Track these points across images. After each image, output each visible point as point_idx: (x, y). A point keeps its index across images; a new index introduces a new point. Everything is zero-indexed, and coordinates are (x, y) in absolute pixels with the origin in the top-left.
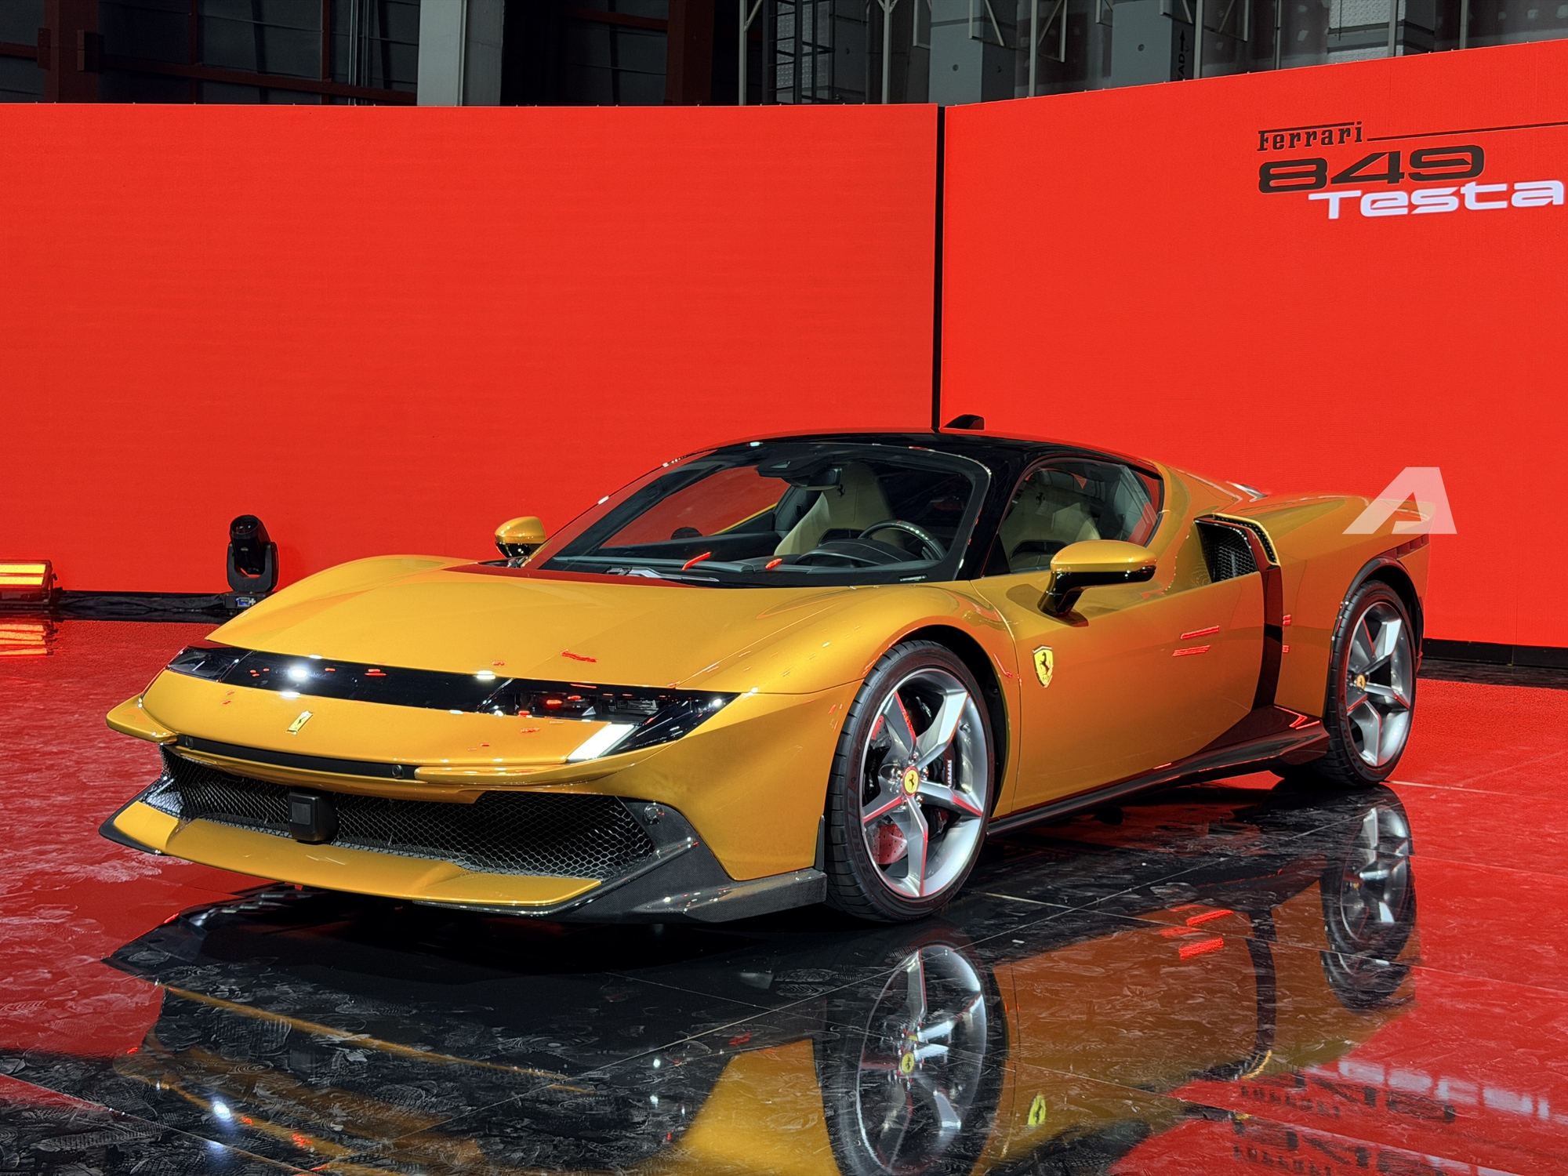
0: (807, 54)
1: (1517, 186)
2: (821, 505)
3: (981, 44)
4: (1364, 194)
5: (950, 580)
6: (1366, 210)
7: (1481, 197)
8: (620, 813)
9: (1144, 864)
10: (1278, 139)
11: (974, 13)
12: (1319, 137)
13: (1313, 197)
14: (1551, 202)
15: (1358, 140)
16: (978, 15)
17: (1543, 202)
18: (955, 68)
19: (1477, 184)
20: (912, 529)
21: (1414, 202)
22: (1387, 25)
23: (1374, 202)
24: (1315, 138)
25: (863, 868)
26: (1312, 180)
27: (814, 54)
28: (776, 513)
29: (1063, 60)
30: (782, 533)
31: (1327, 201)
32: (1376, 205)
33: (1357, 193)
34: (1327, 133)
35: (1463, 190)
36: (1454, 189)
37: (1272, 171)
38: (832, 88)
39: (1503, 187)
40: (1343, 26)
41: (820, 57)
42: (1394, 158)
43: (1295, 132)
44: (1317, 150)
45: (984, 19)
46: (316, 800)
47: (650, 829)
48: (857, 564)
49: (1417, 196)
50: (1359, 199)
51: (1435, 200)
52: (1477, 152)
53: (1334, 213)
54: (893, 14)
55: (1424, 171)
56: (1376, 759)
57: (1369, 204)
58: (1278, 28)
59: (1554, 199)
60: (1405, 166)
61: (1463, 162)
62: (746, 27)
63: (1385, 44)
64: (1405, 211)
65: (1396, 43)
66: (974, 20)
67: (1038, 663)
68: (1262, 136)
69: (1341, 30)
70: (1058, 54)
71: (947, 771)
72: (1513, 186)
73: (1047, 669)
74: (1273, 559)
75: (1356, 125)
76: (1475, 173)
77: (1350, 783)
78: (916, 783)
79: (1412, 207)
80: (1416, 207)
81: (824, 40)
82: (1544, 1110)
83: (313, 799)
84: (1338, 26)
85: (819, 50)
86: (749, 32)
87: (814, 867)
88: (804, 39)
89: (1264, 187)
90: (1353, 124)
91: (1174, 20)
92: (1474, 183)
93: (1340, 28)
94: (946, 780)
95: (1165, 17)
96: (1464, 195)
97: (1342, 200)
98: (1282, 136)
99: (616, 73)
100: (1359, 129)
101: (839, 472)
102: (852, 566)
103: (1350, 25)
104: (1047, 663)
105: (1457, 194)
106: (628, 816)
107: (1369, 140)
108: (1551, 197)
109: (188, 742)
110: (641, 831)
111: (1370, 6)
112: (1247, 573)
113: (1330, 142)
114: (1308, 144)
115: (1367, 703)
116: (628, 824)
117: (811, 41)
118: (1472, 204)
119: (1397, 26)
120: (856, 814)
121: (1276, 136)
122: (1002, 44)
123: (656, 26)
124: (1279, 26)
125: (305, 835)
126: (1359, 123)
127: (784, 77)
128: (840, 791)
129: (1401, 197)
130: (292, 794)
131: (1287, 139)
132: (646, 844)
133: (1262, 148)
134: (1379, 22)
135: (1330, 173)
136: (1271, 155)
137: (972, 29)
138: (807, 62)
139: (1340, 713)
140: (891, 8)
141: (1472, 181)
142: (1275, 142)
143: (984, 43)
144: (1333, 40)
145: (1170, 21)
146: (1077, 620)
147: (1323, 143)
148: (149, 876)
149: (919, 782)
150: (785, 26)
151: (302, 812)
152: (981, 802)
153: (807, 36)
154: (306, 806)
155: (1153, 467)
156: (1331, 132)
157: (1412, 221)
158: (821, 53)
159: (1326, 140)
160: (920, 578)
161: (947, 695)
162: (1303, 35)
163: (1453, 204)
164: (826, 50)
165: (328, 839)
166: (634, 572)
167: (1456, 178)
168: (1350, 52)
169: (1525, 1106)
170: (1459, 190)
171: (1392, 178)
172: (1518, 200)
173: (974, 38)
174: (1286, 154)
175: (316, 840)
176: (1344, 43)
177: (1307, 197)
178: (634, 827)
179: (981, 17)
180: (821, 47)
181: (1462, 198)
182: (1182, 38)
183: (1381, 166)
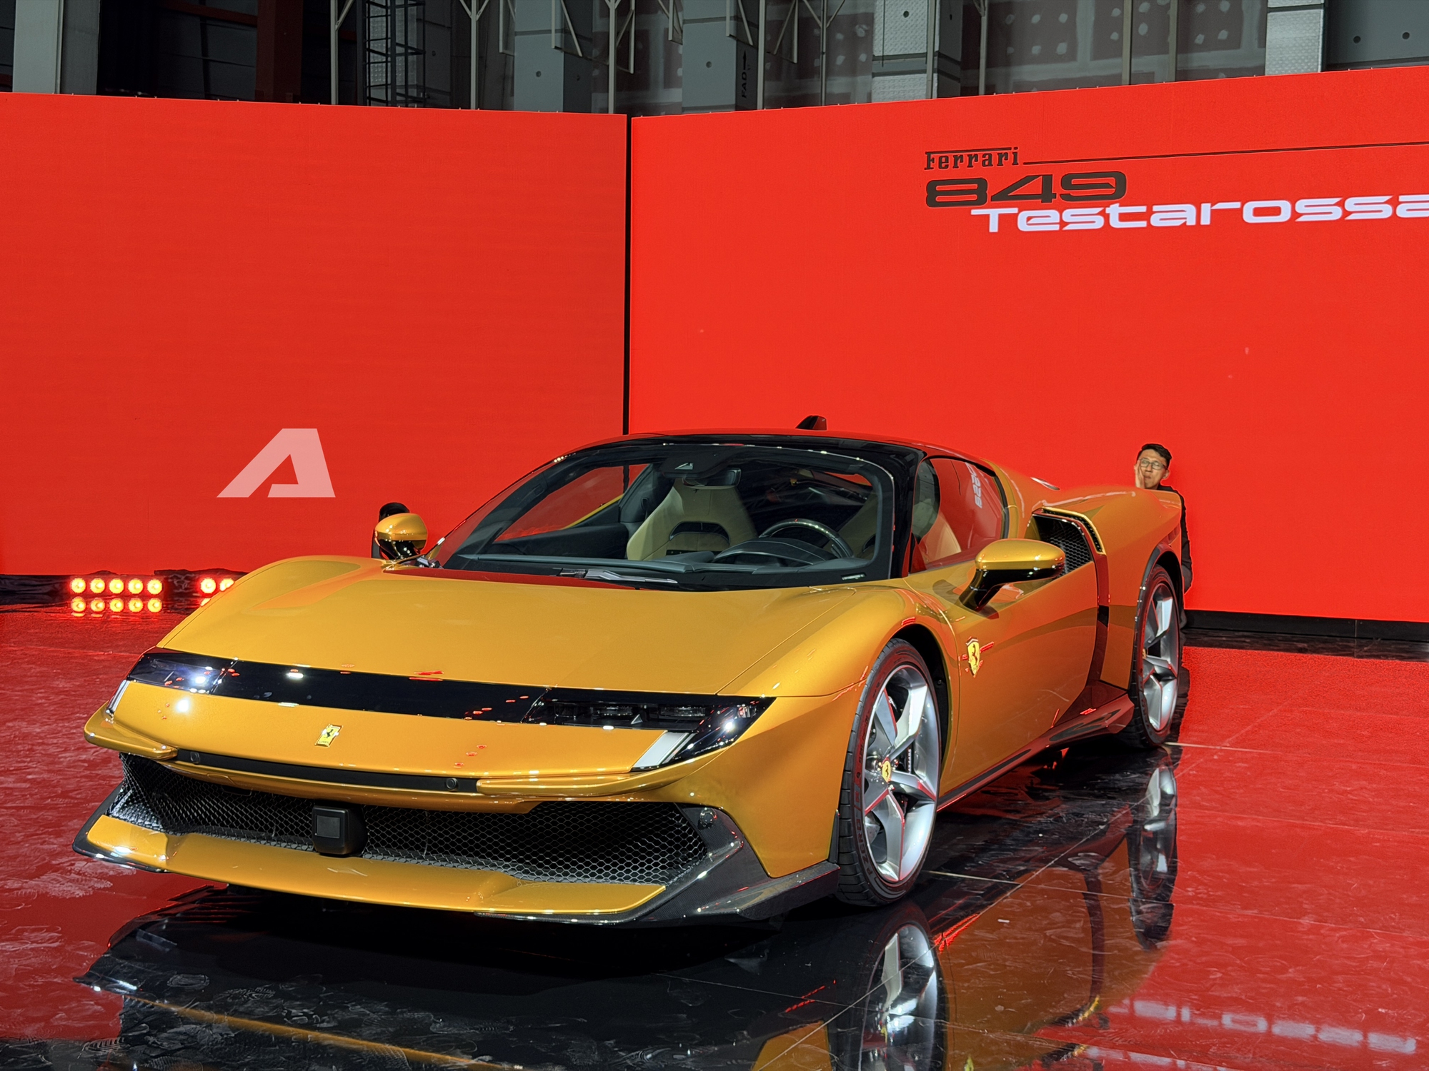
0: (400, 55)
1: (1155, 208)
2: (673, 499)
3: (562, 54)
4: (1020, 211)
5: (887, 578)
6: (1023, 225)
7: (1123, 217)
8: (678, 819)
9: (1041, 835)
10: (943, 159)
11: (556, 26)
12: (980, 159)
13: (975, 212)
14: (1185, 223)
15: (1015, 163)
16: (559, 28)
17: (1178, 223)
18: (538, 74)
19: (1121, 206)
20: (810, 525)
21: (1065, 219)
22: (925, 55)
23: (1029, 219)
24: (976, 160)
25: (863, 857)
26: (974, 197)
27: (406, 55)
28: (621, 506)
29: (632, 71)
30: (629, 526)
31: (988, 216)
32: (1031, 221)
33: (1015, 210)
34: (987, 157)
35: (1108, 210)
36: (1099, 210)
37: (938, 188)
38: (422, 87)
39: (1143, 209)
40: (885, 54)
41: (410, 58)
42: (1047, 180)
43: (959, 154)
44: (978, 171)
45: (564, 31)
46: (346, 813)
47: (704, 834)
48: (784, 563)
49: (1068, 215)
50: (1016, 216)
51: (1084, 218)
52: (1120, 178)
53: (994, 227)
54: (479, 22)
55: (1074, 193)
56: (1159, 723)
57: (1025, 220)
58: (823, 53)
59: (1187, 220)
60: (1057, 188)
61: (1107, 185)
62: (337, 27)
63: (924, 71)
64: (1057, 228)
65: (933, 72)
66: (556, 31)
67: (970, 654)
68: (929, 157)
69: (883, 58)
70: (628, 67)
71: (908, 760)
72: (1152, 208)
73: (976, 659)
74: (1099, 549)
75: (1013, 150)
76: (1118, 195)
77: (1142, 746)
78: (889, 771)
79: (1063, 223)
80: (1067, 224)
81: (413, 43)
82: (1186, 1014)
83: (343, 812)
84: (881, 54)
85: (410, 51)
86: (340, 31)
87: (827, 860)
88: (397, 41)
89: (931, 201)
90: (1010, 149)
91: (738, 41)
92: (1117, 205)
93: (883, 56)
94: (907, 768)
95: (731, 39)
96: (1108, 215)
97: (1001, 216)
98: (947, 157)
99: (206, 63)
100: (1015, 154)
101: (738, 473)
102: (778, 565)
103: (891, 54)
104: (976, 654)
105: (1103, 213)
106: (684, 821)
107: (1025, 163)
108: (1185, 218)
109: (194, 757)
110: (695, 835)
111: (909, 38)
112: (1084, 563)
113: (990, 164)
114: (970, 166)
115: (1152, 677)
116: (684, 828)
117: (403, 43)
118: (1115, 223)
119: (934, 56)
120: (860, 807)
121: (941, 157)
122: (580, 54)
123: (248, 21)
124: (824, 51)
125: (328, 849)
126: (1016, 148)
127: (377, 75)
128: (848, 786)
129: (1053, 215)
130: (316, 808)
131: (951, 160)
132: (700, 848)
133: (928, 167)
134: (917, 52)
135: (990, 193)
136: (937, 174)
137: (555, 39)
138: (400, 61)
139: (1140, 685)
140: (478, 17)
141: (1116, 202)
142: (940, 162)
143: (565, 53)
144: (876, 66)
145: (734, 43)
146: (991, 614)
147: (984, 165)
148: (100, 889)
149: (892, 772)
150: (378, 27)
151: (330, 826)
152: (934, 787)
153: (400, 39)
154: (336, 820)
155: (988, 465)
156: (990, 155)
157: (1062, 236)
158: (412, 54)
159: (987, 163)
160: (858, 576)
161: (911, 688)
162: (840, 60)
163: (1099, 223)
164: (417, 52)
165: (356, 851)
166: (592, 574)
167: (1102, 200)
168: (891, 77)
169: (1171, 1013)
170: (1104, 210)
171: (1045, 198)
172: (1156, 221)
173: (556, 48)
174: (951, 173)
175: (344, 853)
176: (886, 69)
177: (970, 212)
178: (690, 832)
179: (562, 29)
180: (411, 48)
181: (1107, 217)
182: (745, 58)
183: (1035, 187)
